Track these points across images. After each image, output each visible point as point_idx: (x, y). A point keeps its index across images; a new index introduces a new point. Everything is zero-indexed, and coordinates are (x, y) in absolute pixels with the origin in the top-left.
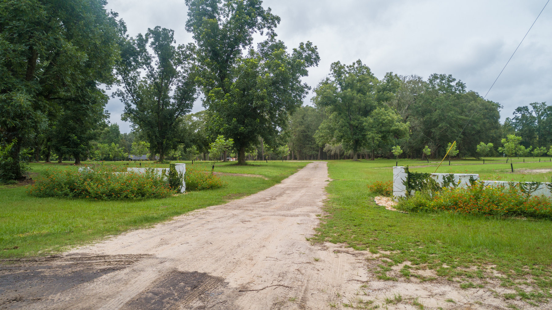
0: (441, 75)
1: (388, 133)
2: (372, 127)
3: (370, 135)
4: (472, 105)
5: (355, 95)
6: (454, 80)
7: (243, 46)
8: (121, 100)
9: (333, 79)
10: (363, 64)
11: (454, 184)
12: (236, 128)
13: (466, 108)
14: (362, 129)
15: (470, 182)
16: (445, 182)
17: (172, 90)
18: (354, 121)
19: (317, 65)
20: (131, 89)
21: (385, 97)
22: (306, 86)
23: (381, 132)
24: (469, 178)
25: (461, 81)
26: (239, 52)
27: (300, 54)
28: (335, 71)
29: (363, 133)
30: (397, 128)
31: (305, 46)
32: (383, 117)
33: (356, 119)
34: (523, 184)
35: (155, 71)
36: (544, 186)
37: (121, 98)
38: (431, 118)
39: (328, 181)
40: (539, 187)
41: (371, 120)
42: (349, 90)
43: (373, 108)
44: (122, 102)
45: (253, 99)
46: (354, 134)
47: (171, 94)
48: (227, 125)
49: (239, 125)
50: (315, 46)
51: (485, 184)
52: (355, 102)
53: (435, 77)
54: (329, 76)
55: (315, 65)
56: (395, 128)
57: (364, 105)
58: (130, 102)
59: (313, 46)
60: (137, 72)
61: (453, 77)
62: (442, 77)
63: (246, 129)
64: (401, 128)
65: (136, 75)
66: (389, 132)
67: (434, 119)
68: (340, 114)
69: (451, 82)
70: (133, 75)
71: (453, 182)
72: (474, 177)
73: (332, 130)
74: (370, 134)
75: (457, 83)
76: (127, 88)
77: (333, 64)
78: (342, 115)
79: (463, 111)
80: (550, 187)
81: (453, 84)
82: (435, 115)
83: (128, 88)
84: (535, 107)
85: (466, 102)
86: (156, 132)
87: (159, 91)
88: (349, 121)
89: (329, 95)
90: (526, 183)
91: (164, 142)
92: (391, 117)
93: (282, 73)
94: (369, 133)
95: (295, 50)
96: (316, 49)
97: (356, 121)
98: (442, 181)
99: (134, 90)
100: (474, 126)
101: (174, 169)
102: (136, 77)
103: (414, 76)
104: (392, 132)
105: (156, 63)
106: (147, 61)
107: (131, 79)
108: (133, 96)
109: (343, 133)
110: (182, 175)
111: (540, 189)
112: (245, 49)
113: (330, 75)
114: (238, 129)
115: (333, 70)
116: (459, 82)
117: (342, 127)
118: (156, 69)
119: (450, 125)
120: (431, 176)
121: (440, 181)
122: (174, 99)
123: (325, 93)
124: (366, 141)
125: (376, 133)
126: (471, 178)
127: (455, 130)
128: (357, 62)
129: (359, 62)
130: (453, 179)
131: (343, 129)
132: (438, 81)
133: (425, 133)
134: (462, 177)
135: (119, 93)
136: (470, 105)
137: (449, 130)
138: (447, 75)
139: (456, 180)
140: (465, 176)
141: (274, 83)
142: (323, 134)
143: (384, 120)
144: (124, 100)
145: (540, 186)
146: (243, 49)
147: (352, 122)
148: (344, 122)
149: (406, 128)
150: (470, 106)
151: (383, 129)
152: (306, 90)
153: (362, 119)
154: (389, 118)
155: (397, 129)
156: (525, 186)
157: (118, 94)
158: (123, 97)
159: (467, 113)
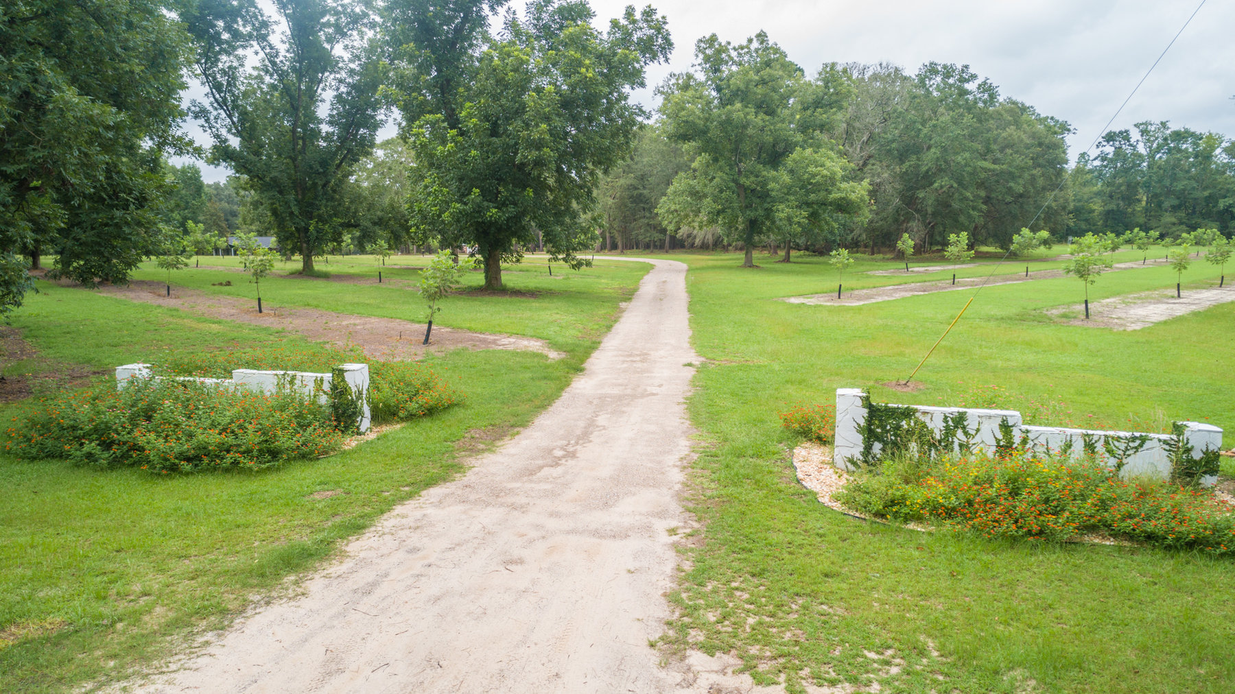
0: (945, 67)
1: (823, 207)
2: (788, 194)
3: (783, 212)
4: (1010, 135)
5: (751, 117)
6: (974, 77)
7: (492, 8)
8: (203, 126)
9: (701, 77)
10: (771, 43)
11: (966, 433)
12: (479, 210)
13: (995, 141)
14: (764, 195)
15: (1001, 429)
16: (947, 428)
17: (323, 101)
18: (747, 177)
19: (667, 60)
20: (225, 99)
21: (818, 122)
22: (641, 110)
23: (808, 204)
24: (999, 421)
25: (988, 81)
26: (481, 21)
27: (627, 35)
28: (707, 59)
29: (766, 205)
30: (843, 195)
31: (638, 16)
32: (812, 169)
33: (752, 173)
34: (1113, 438)
35: (281, 58)
36: (1155, 443)
37: (202, 121)
38: (918, 166)
39: (690, 365)
40: (1145, 446)
41: (786, 178)
42: (738, 105)
43: (789, 147)
44: (205, 131)
45: (516, 144)
46: (746, 207)
47: (323, 110)
48: (458, 205)
49: (486, 203)
50: (664, 17)
51: (1031, 436)
52: (750, 131)
53: (932, 69)
54: (692, 71)
55: (662, 60)
56: (838, 195)
57: (771, 140)
58: (224, 132)
59: (658, 16)
60: (239, 58)
61: (972, 70)
62: (948, 72)
63: (504, 212)
64: (853, 197)
65: (235, 64)
66: (823, 204)
67: (924, 169)
68: (716, 160)
69: (967, 81)
70: (227, 65)
71: (964, 428)
72: (1009, 419)
73: (697, 195)
74: (783, 210)
75: (980, 85)
76: (214, 97)
77: (701, 41)
78: (722, 163)
79: (989, 151)
80: (1167, 447)
81: (971, 86)
82: (929, 159)
83: (217, 96)
84: (1144, 132)
85: (997, 128)
86: (292, 205)
87: (292, 105)
88: (736, 176)
89: (691, 118)
90: (1119, 437)
91: (311, 228)
92: (828, 169)
93: (586, 83)
94: (781, 207)
95: (615, 24)
96: (665, 23)
97: (752, 179)
98: (942, 425)
99: (232, 101)
100: (1012, 184)
101: (343, 380)
102: (235, 68)
103: (884, 64)
104: (831, 204)
105: (284, 39)
106: (261, 32)
107: (224, 72)
108: (230, 116)
109: (723, 204)
110: (360, 393)
111: (1147, 449)
112: (496, 13)
113: (694, 68)
114: (485, 214)
115: (701, 56)
116: (985, 83)
117: (721, 191)
118: (282, 53)
119: (960, 184)
120: (917, 415)
121: (936, 426)
122: (331, 123)
123: (683, 113)
124: (773, 222)
125: (797, 207)
126: (1003, 421)
127: (968, 194)
128: (758, 36)
129: (762, 36)
130: (965, 423)
131: (723, 195)
132: (939, 79)
133: (903, 197)
134: (984, 419)
135: (198, 109)
136: (1004, 135)
137: (956, 195)
138: (959, 67)
139: (972, 425)
140: (990, 417)
141: (567, 103)
142: (678, 207)
143: (814, 176)
144: (210, 128)
145: (1148, 444)
146: (490, 14)
147: (743, 180)
148: (724, 180)
149: (862, 196)
150: (1005, 139)
151: (812, 197)
152: (640, 119)
153: (765, 173)
154: (825, 172)
155: (843, 198)
156: (1116, 443)
157: (194, 112)
158: (207, 121)
159: (999, 155)
